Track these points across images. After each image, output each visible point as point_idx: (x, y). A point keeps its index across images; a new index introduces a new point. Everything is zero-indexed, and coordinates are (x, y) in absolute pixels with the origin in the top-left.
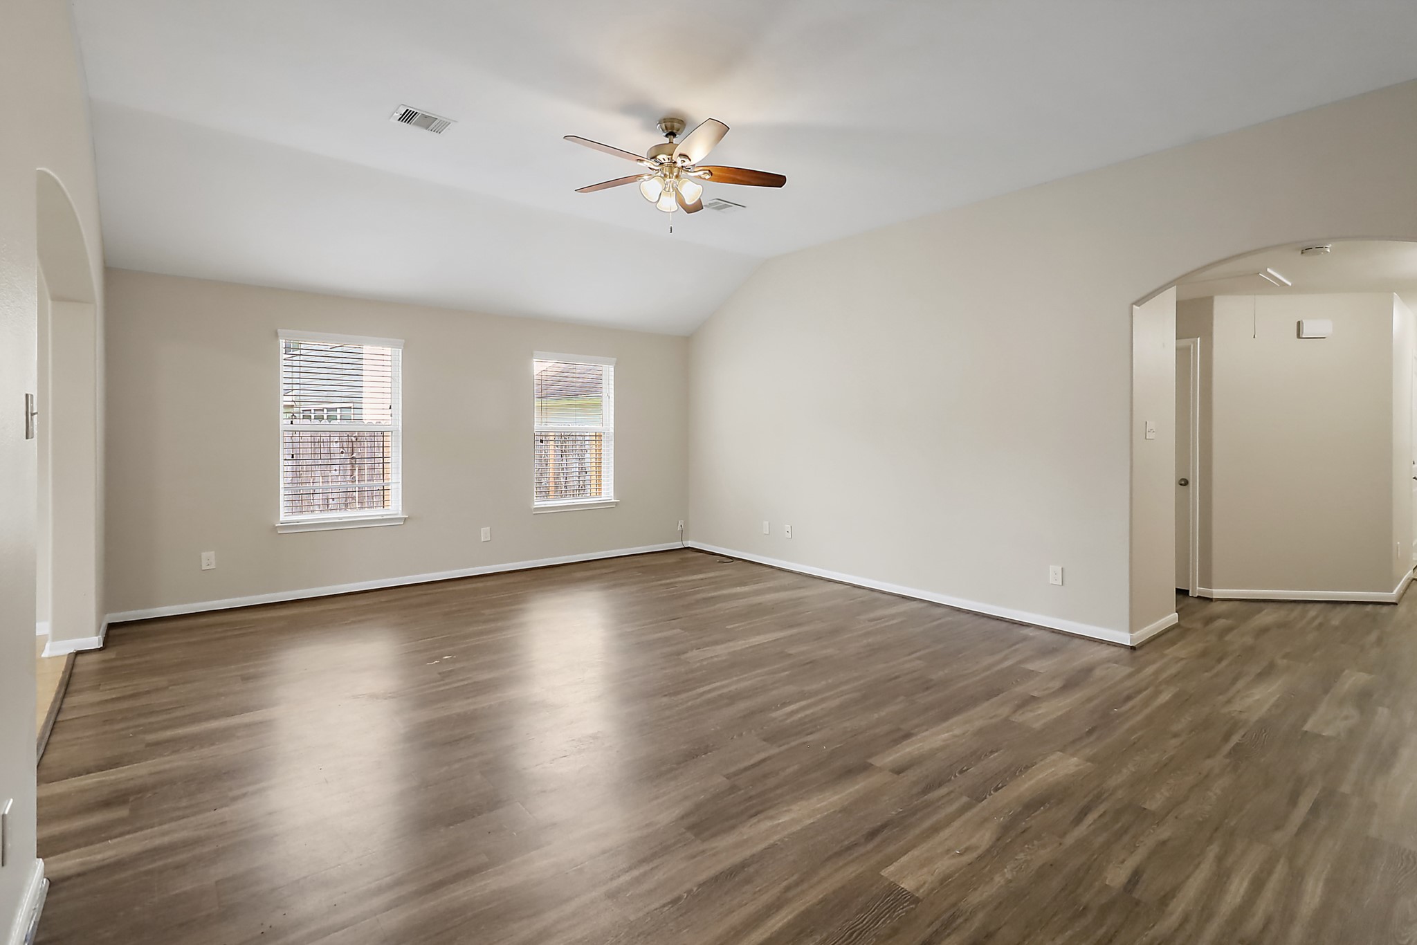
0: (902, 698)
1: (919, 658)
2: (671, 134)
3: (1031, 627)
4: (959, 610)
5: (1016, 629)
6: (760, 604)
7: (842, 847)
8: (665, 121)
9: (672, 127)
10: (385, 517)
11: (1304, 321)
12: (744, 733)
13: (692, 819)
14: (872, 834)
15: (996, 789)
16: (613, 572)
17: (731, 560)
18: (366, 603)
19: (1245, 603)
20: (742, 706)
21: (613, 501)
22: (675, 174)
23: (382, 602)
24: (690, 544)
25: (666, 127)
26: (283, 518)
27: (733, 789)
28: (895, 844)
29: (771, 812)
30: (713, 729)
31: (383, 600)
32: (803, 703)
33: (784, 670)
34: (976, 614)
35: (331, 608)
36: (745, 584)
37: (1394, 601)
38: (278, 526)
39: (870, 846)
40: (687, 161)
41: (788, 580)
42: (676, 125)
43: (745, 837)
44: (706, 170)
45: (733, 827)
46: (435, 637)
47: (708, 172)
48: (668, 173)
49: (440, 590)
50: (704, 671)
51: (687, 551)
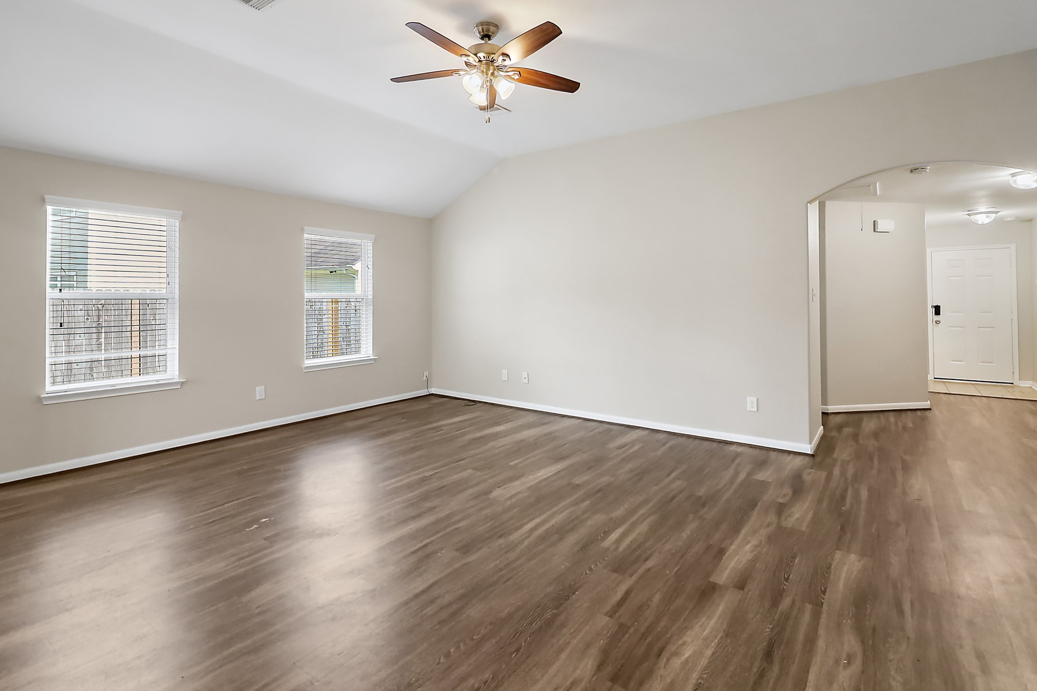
0: (691, 516)
1: (677, 478)
2: (486, 36)
3: (733, 444)
4: (674, 434)
5: (727, 447)
6: (522, 440)
7: (754, 675)
8: (482, 24)
9: (488, 30)
10: (160, 382)
11: (878, 220)
12: (592, 567)
13: (609, 669)
14: (768, 655)
15: (824, 592)
16: (379, 420)
17: (474, 403)
18: (145, 469)
19: (849, 415)
20: (572, 539)
21: (372, 357)
22: (491, 71)
23: (163, 466)
24: (434, 391)
25: (483, 30)
26: (49, 388)
27: (622, 628)
28: (793, 663)
29: (672, 648)
30: (563, 567)
31: (164, 464)
32: (620, 531)
33: (583, 500)
34: (689, 436)
35: (108, 477)
36: (498, 424)
37: (929, 407)
38: (44, 397)
39: (776, 669)
40: (508, 60)
41: (531, 418)
42: (492, 29)
43: (669, 681)
44: (517, 71)
45: (650, 673)
46: (240, 499)
47: (518, 73)
48: (485, 70)
49: (220, 449)
50: (518, 508)
51: (431, 397)
